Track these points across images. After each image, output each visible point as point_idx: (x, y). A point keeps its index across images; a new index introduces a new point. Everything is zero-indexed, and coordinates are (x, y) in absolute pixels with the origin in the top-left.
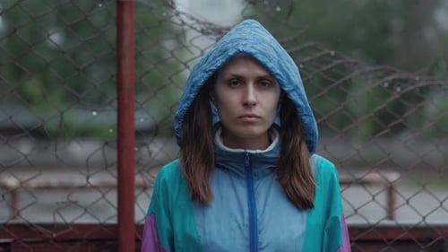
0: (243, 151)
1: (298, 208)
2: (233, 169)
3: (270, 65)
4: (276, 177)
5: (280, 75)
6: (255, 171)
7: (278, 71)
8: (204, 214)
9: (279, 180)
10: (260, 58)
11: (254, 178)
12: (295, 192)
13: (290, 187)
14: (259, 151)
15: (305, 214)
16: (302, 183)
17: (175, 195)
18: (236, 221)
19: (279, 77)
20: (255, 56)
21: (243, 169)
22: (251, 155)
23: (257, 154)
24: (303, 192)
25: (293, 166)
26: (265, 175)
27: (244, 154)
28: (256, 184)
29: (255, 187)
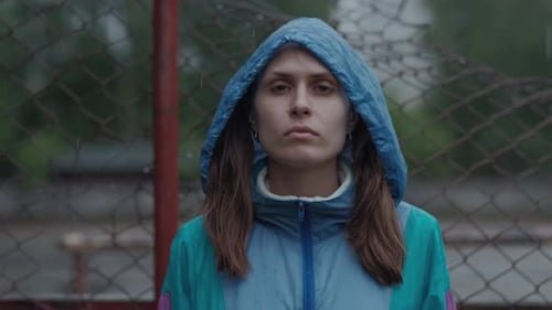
0: (295, 198)
1: (378, 282)
2: (283, 227)
3: (331, 61)
4: (347, 236)
5: (345, 77)
6: (315, 228)
7: (343, 71)
8: (237, 293)
9: (351, 241)
10: (316, 49)
11: (314, 238)
12: (374, 258)
13: (366, 251)
14: (318, 199)
15: (388, 291)
16: (384, 245)
17: (198, 266)
18: (284, 302)
19: (344, 80)
20: (309, 46)
21: (297, 226)
22: (306, 204)
23: (315, 203)
24: (387, 259)
25: (371, 219)
26: (330, 234)
27: (297, 202)
28: (316, 248)
29: (314, 253)
